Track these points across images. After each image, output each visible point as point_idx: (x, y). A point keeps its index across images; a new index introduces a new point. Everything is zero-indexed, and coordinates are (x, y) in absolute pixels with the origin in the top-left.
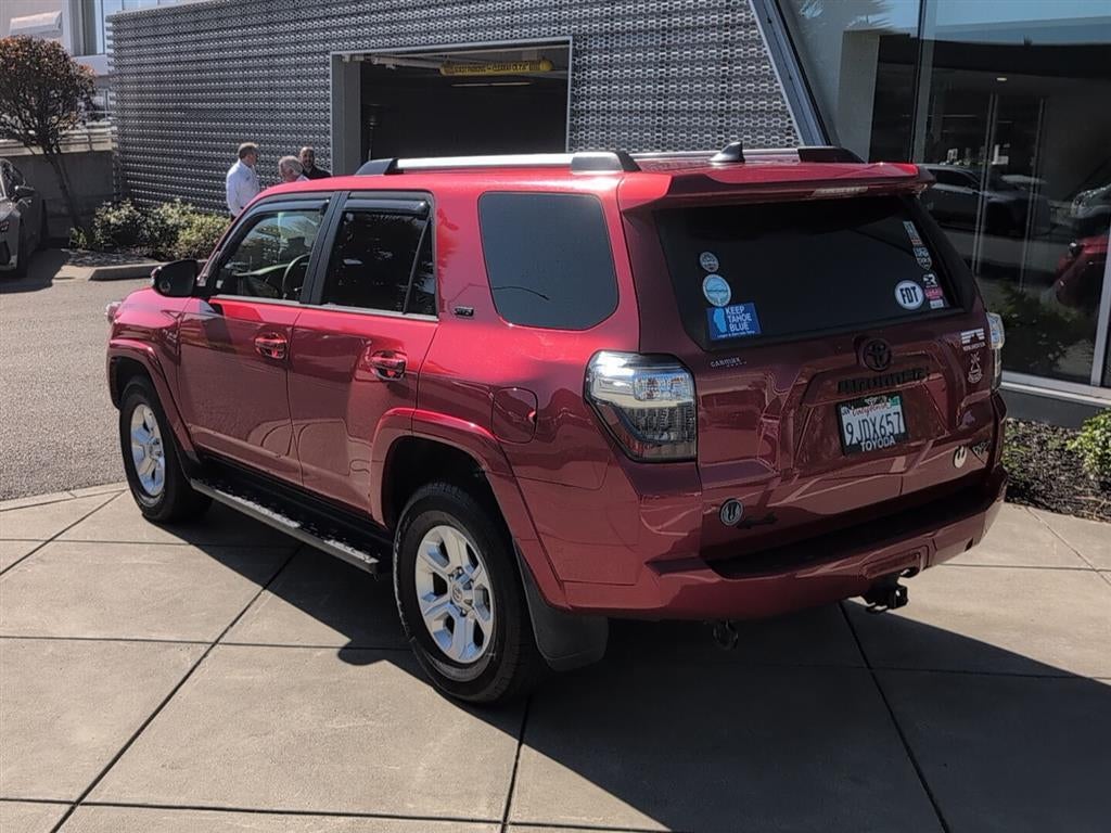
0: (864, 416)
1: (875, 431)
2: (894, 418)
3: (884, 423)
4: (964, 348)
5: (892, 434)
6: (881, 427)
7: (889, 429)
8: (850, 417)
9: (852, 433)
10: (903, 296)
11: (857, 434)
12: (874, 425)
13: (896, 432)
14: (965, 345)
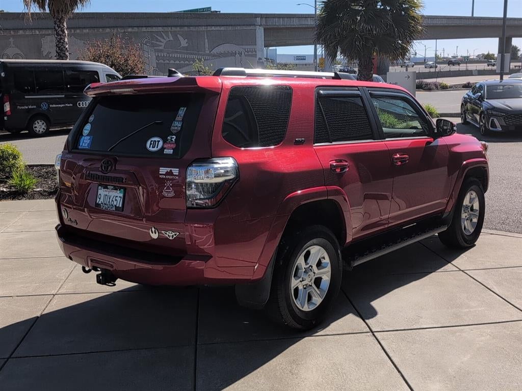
0: (107, 193)
1: (109, 202)
2: (118, 199)
3: (114, 200)
4: (160, 176)
5: (115, 206)
6: (112, 201)
7: (115, 203)
8: (102, 192)
9: (100, 199)
10: (151, 144)
11: (102, 200)
12: (109, 199)
13: (118, 205)
14: (161, 174)
